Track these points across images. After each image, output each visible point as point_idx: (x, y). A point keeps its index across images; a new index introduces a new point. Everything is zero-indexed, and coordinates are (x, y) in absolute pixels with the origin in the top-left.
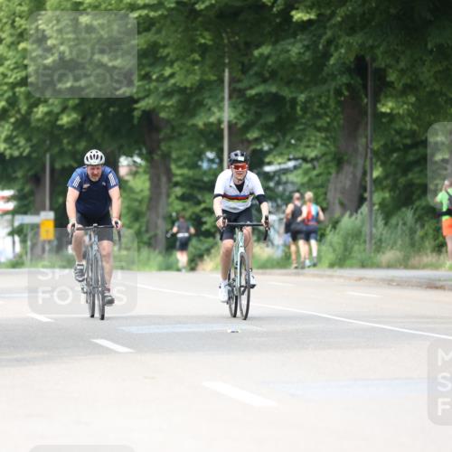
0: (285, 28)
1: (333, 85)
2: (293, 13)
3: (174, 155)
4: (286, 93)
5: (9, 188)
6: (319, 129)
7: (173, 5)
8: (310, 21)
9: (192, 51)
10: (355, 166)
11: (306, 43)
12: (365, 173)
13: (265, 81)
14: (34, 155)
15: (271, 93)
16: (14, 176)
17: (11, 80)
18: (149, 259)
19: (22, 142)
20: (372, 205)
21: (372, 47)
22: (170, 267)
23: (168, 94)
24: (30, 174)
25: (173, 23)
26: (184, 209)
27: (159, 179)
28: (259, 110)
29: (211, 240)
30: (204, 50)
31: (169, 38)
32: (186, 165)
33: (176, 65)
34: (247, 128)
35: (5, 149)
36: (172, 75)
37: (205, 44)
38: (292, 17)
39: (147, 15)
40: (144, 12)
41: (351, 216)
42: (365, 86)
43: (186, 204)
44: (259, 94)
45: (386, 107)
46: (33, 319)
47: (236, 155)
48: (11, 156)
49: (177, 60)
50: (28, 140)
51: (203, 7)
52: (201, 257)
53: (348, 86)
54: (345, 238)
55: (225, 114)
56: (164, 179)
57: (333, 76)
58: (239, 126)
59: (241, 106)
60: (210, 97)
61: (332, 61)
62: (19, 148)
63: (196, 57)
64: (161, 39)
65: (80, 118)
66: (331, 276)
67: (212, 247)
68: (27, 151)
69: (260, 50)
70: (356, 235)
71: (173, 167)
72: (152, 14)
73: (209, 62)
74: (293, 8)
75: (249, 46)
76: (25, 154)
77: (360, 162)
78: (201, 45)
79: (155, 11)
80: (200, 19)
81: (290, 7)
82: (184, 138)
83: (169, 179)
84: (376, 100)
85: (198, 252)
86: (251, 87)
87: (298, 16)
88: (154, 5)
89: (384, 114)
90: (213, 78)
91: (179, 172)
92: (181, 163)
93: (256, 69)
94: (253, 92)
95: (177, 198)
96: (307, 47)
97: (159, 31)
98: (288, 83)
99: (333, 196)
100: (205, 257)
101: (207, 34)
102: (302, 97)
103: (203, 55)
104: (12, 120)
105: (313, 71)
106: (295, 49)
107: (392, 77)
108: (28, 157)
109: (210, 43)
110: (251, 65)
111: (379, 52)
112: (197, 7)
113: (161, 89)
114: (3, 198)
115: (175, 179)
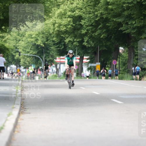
5: (87, 56)
7: (136, 3)
9: (141, 16)
14: (94, 46)
16: (88, 52)
17: (87, 24)
18: (127, 77)
19: (91, 43)
23: (134, 29)
24: (93, 52)
25: (135, 8)
27: (131, 53)
30: (144, 15)
35: (86, 45)
36: (135, 23)
39: (128, 5)
46: (94, 93)
48: (88, 47)
49: (137, 19)
50: (93, 42)
51: (145, 3)
52: (143, 76)
56: (132, 53)
62: (90, 44)
63: (142, 18)
65: (106, 35)
71: (135, 50)
72: (129, 5)
76: (92, 46)
80: (144, 7)
83: (134, 54)
88: (130, 3)
95: (136, 59)
97: (131, 10)
100: (144, 76)
103: (144, 18)
112: (143, 3)
113: (131, 27)
114: (86, 59)
115: (135, 54)
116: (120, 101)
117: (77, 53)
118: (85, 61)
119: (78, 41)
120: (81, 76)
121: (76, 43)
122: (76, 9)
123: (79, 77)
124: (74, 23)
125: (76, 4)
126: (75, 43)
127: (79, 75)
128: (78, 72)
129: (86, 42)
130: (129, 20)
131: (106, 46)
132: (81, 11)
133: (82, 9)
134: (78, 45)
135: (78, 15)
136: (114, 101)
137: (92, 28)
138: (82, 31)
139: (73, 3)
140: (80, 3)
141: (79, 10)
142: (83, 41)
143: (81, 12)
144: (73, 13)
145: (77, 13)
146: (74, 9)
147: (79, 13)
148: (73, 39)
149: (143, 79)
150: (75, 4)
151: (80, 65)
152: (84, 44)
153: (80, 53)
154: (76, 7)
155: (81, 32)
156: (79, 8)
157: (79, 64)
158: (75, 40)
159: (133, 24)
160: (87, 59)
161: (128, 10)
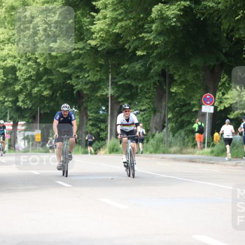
0: (133, 58)
1: (152, 81)
2: (137, 52)
3: (89, 108)
4: (134, 84)
5: (23, 121)
6: (147, 98)
7: (89, 48)
8: (144, 55)
9: (97, 67)
10: (161, 113)
11: (142, 64)
12: (165, 116)
13: (125, 79)
14: (33, 108)
15: (128, 83)
16: (25, 116)
17: (25, 77)
18: (78, 150)
19: (28, 102)
20: (168, 129)
21: (168, 66)
22: (86, 153)
23: (87, 84)
24: (32, 115)
25: (89, 55)
26: (93, 130)
27: (83, 118)
28: (123, 90)
29: (103, 142)
30: (101, 66)
31: (87, 61)
32: (93, 112)
33: (90, 72)
34: (118, 97)
35: (22, 105)
36: (88, 76)
37: (101, 64)
38: (136, 54)
39: (79, 52)
40: (77, 51)
41: (159, 133)
42: (165, 81)
43: (94, 128)
44: (122, 84)
45: (174, 90)
47: (125, 106)
48: (24, 108)
49: (90, 70)
50: (31, 102)
51: (101, 49)
52: (99, 148)
53: (159, 81)
54: (157, 142)
55: (110, 92)
56: (85, 118)
57: (153, 77)
58: (115, 96)
59: (116, 88)
60: (103, 85)
61: (152, 71)
62: (27, 105)
63: (98, 69)
64: (84, 62)
65: (51, 93)
66: (151, 157)
67: (104, 145)
68: (30, 106)
69: (123, 67)
70: (161, 140)
71: (88, 113)
72: (81, 52)
73: (103, 71)
74: (137, 50)
75: (119, 65)
76: (29, 107)
77: (163, 111)
78: (100, 64)
79: (82, 50)
80: (100, 54)
81: (136, 49)
82: (93, 102)
83: (87, 118)
84: (170, 87)
85: (98, 147)
86: (120, 81)
87: (139, 53)
88: (81, 48)
89: (173, 93)
90: (105, 78)
91: (91, 115)
92: (91, 111)
93: (122, 74)
94: (121, 83)
95: (90, 125)
96: (142, 66)
97: (83, 59)
98: (135, 80)
99: (152, 125)
100: (101, 149)
101: (102, 60)
102: (140, 85)
103: (101, 68)
104: (25, 94)
105: (145, 75)
106: (137, 66)
107: (176, 78)
108: (31, 108)
109: (103, 63)
110: (120, 73)
111: (171, 68)
112: (99, 49)
113: (84, 81)
114: (21, 124)
115: (89, 118)
116: (68, 183)
117: (8, 118)
118: (19, 127)
119: (10, 101)
120: (15, 149)
121: (8, 103)
122: (8, 57)
123: (11, 151)
124: (4, 77)
125: (8, 50)
126: (6, 104)
127: (11, 148)
128: (10, 143)
129: (22, 102)
130: (81, 72)
131: (49, 107)
132: (15, 60)
133: (17, 58)
134: (11, 106)
135: (10, 65)
136: (59, 184)
137: (31, 83)
138: (16, 86)
139: (3, 49)
140: (13, 50)
141: (11, 58)
142: (17, 101)
143: (15, 62)
144: (4, 62)
145: (9, 63)
146: (5, 57)
147: (12, 62)
148: (2, 98)
149: (99, 153)
150: (6, 51)
151: (13, 134)
152: (18, 104)
153: (13, 117)
154: (8, 54)
155: (15, 88)
156: (12, 56)
157: (12, 132)
158: (6, 100)
159: (86, 78)
160: (23, 125)
161: (79, 58)
